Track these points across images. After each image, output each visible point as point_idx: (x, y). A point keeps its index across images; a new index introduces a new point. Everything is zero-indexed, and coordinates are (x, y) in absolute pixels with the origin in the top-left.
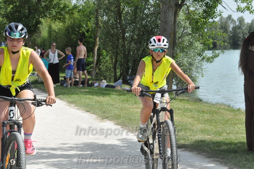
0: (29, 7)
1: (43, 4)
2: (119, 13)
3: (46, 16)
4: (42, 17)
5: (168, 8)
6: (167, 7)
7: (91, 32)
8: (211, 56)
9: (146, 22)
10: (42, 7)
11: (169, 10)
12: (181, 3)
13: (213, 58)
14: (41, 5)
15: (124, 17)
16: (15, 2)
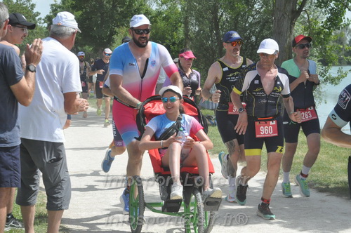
0: (102, 14)
1: (119, 10)
2: (216, 21)
3: (123, 25)
4: (118, 26)
5: (283, 15)
6: (281, 14)
7: (178, 45)
8: (337, 76)
9: (249, 34)
10: (119, 14)
11: (284, 18)
12: (299, 9)
13: (338, 79)
14: (117, 11)
15: (221, 26)
16: (85, 8)
